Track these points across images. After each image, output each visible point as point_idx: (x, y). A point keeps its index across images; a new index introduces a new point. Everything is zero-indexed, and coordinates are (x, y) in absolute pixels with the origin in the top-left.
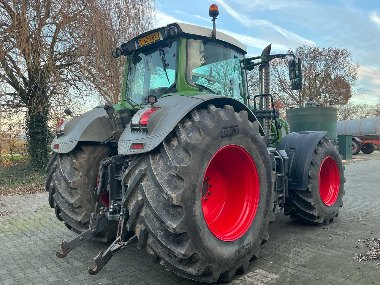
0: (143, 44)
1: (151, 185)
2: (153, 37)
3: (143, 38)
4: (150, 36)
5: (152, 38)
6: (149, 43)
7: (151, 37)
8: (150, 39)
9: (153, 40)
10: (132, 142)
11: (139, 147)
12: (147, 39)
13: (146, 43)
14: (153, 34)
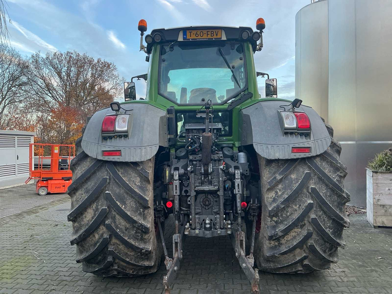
0: (194, 37)
1: (322, 187)
2: (213, 34)
3: (197, 31)
4: (207, 32)
5: (211, 34)
6: (203, 39)
7: (209, 33)
8: (207, 34)
9: (211, 36)
10: (292, 146)
11: (303, 150)
12: (202, 33)
13: (199, 37)
14: (214, 31)
